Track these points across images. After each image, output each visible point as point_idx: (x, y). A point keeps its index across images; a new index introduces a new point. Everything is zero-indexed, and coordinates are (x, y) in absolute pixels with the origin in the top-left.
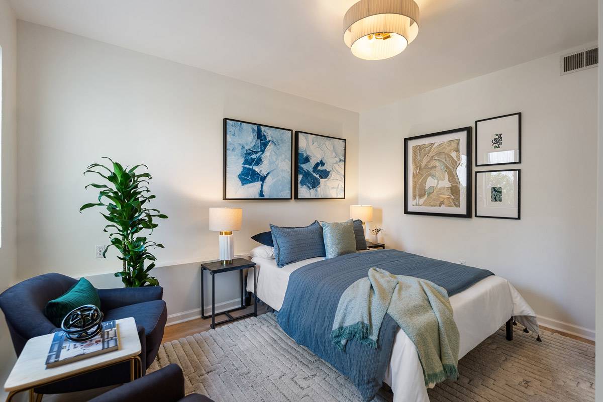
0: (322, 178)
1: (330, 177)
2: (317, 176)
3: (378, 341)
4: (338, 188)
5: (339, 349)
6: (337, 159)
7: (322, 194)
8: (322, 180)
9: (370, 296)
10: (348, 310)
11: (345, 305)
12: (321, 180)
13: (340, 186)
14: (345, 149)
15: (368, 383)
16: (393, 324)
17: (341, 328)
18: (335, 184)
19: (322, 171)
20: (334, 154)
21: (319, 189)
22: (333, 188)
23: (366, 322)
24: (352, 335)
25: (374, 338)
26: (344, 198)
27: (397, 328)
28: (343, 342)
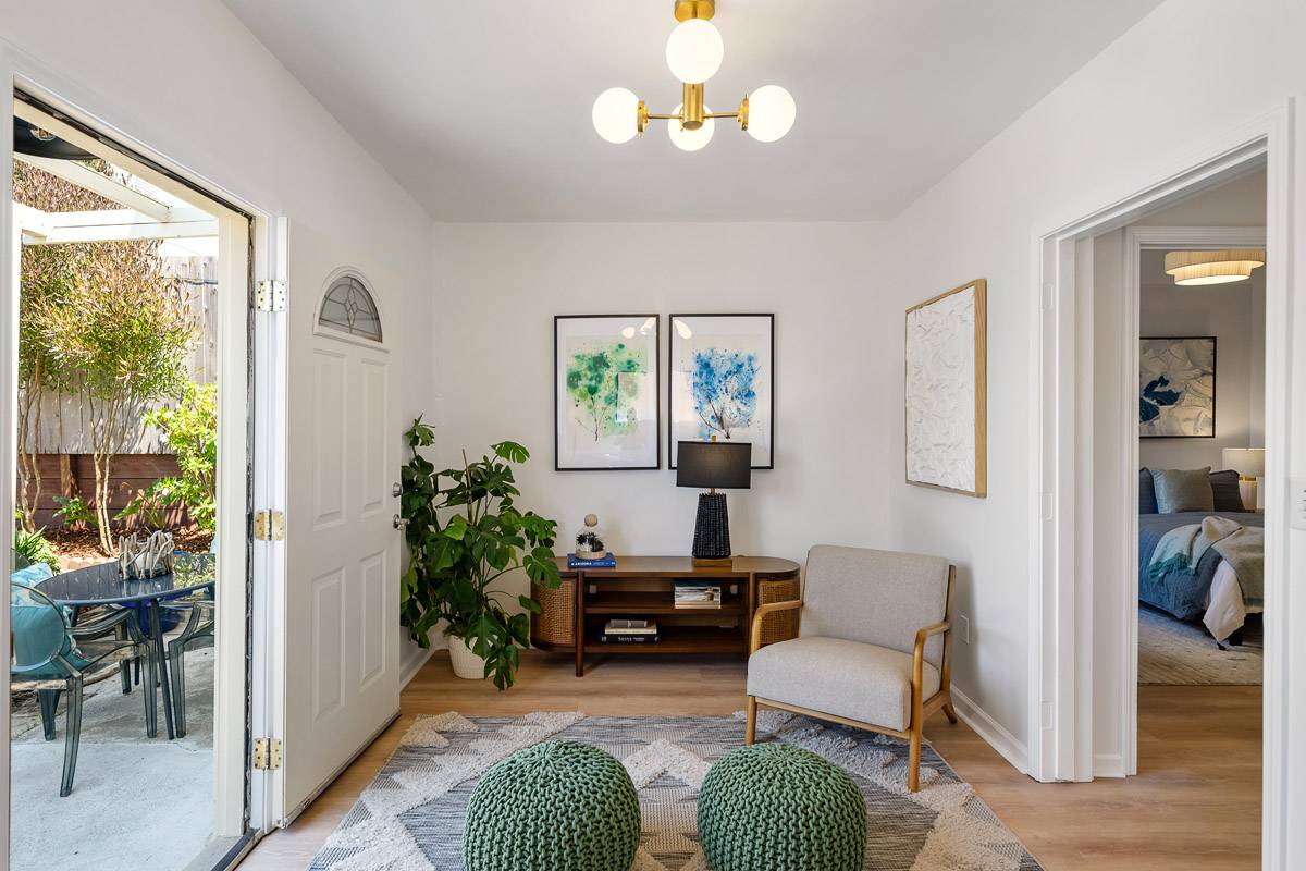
0: (1162, 404)
1: (1180, 403)
2: (1154, 402)
3: (1196, 569)
4: (1198, 419)
5: (1156, 580)
6: (1197, 372)
7: (1163, 429)
8: (1163, 409)
9: (1196, 535)
10: (1169, 547)
11: (1165, 544)
12: (1161, 407)
13: (1203, 416)
14: (1215, 354)
15: (1184, 603)
16: (1214, 555)
17: (1158, 563)
18: (1193, 413)
19: (1163, 393)
20: (1189, 364)
21: (1156, 422)
22: (1188, 419)
23: (1185, 553)
24: (1169, 569)
25: (1193, 566)
26: (1214, 436)
27: (1219, 558)
28: (1161, 575)
